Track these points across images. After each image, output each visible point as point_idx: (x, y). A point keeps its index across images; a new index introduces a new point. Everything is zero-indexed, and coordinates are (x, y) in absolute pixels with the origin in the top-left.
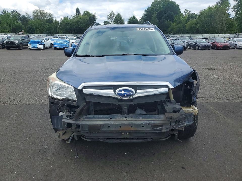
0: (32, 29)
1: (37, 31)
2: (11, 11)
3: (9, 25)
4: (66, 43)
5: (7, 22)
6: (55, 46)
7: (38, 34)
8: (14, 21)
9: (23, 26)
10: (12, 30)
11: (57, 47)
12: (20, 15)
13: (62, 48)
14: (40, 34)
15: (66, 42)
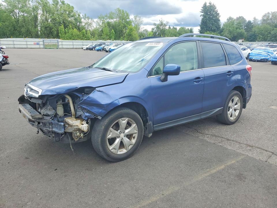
0: (254, 36)
1: (260, 39)
2: (237, 18)
3: (230, 32)
4: (267, 54)
5: (229, 30)
6: (251, 57)
7: (260, 41)
8: (237, 28)
9: (246, 33)
10: (231, 38)
11: (253, 59)
12: (245, 21)
13: (260, 59)
14: (263, 41)
15: (268, 52)
